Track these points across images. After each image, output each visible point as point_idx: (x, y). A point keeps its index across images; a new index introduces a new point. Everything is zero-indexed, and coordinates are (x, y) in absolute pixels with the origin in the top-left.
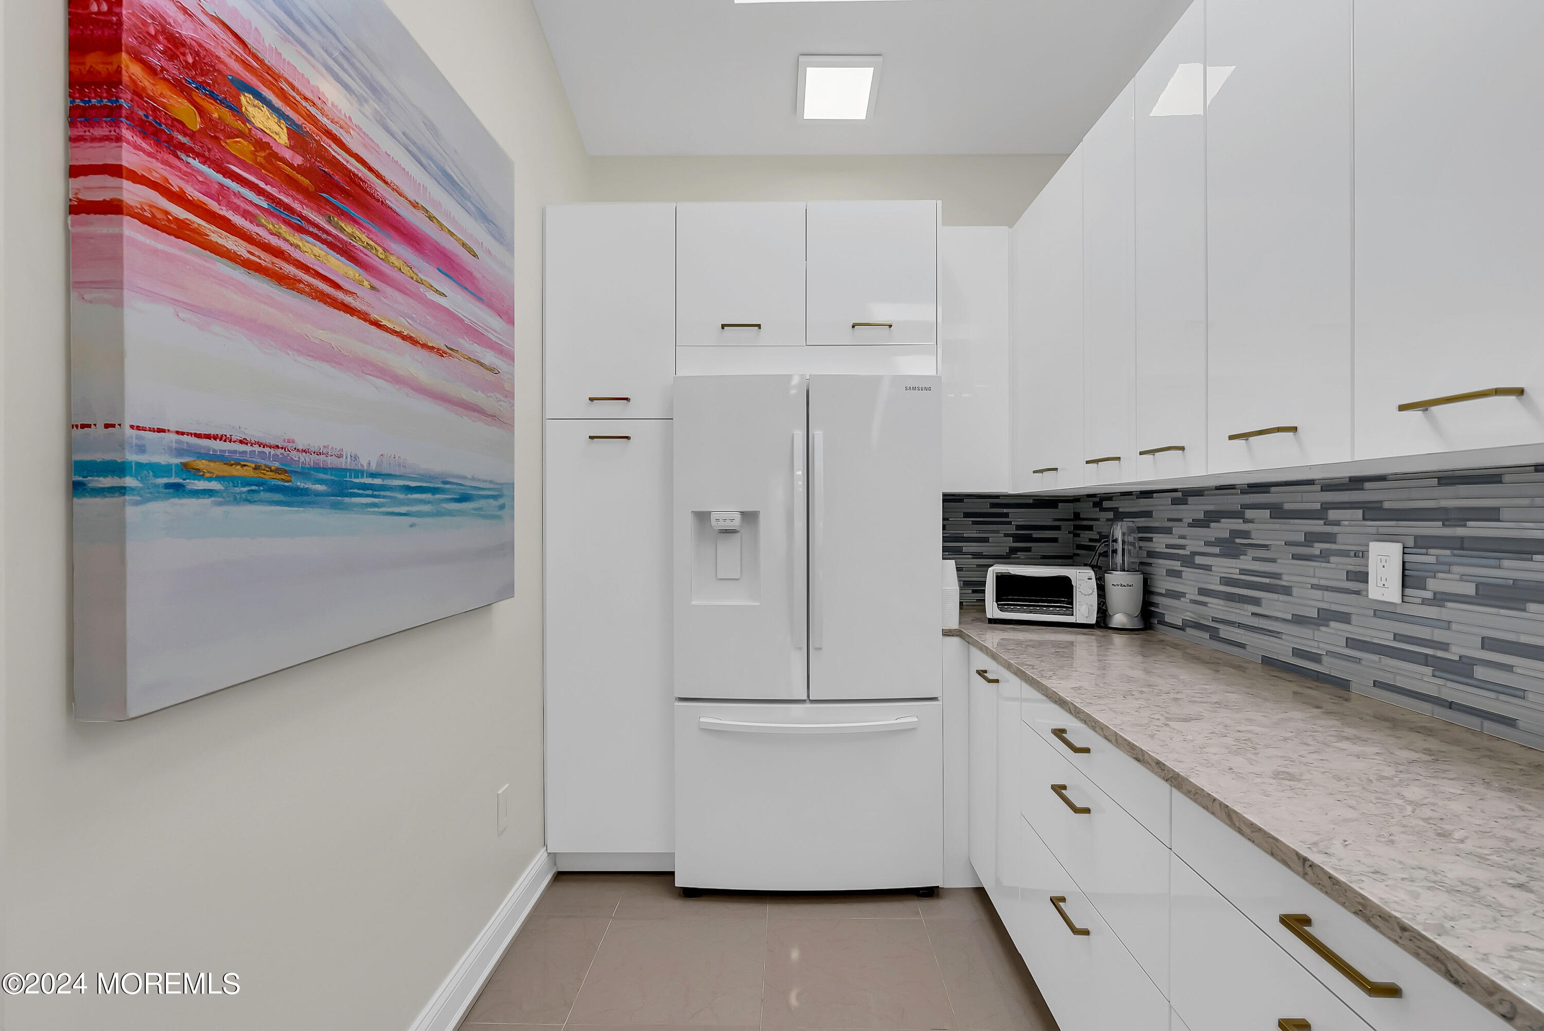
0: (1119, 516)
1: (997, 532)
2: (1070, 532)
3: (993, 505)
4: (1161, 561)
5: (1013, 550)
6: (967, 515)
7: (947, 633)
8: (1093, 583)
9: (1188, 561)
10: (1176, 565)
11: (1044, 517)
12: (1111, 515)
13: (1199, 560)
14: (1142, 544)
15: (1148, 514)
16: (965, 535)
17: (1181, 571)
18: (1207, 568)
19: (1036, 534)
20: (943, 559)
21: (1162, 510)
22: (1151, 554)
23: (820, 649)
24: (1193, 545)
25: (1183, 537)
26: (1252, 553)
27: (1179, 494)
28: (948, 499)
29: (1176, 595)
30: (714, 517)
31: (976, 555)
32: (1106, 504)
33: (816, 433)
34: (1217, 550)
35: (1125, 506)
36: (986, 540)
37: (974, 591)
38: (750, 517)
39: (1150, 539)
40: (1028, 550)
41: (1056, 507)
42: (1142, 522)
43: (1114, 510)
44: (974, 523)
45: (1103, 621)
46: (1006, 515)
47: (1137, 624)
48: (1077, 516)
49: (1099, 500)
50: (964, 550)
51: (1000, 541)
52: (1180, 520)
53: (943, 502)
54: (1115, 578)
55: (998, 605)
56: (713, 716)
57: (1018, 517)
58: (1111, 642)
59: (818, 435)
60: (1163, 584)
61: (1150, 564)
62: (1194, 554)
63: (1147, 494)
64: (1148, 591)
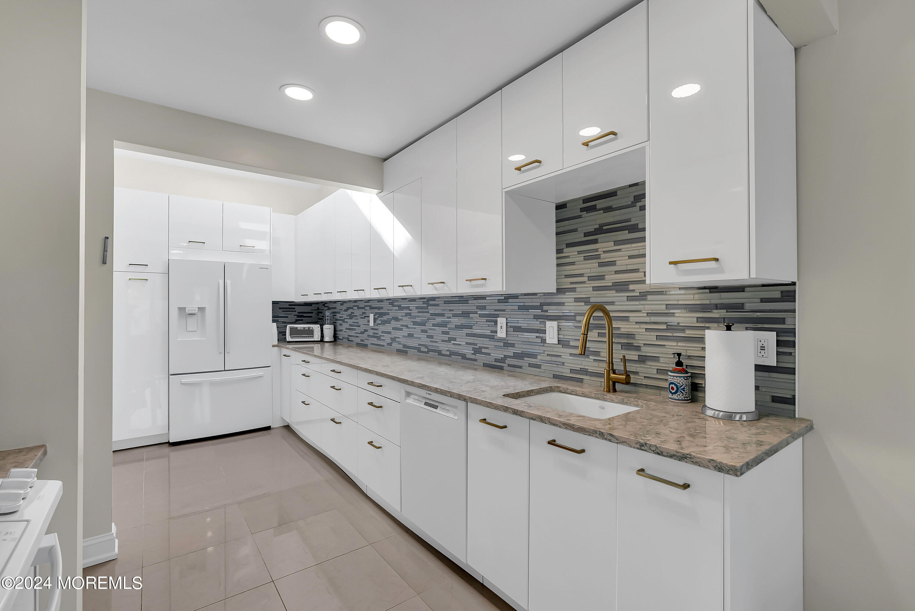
0: (329, 309)
1: (291, 314)
2: (316, 314)
3: (290, 305)
4: (338, 321)
5: (297, 320)
6: (280, 308)
7: (274, 346)
8: (319, 328)
9: (343, 321)
10: (341, 322)
11: (307, 309)
12: (327, 308)
13: (346, 320)
14: (334, 317)
15: (335, 308)
16: (279, 316)
17: (342, 324)
18: (347, 322)
19: (305, 315)
20: (272, 323)
21: (338, 306)
22: (336, 320)
23: (229, 353)
24: (345, 316)
25: (342, 314)
26: (355, 317)
27: (342, 302)
28: (274, 303)
29: (341, 330)
30: (186, 309)
31: (284, 322)
32: (326, 305)
33: (227, 281)
34: (348, 317)
35: (331, 306)
36: (287, 317)
37: (283, 335)
38: (202, 309)
39: (336, 315)
40: (302, 320)
41: (312, 306)
42: (334, 310)
43: (328, 307)
44: (283, 311)
45: (322, 341)
46: (294, 308)
47: (333, 340)
48: (318, 309)
49: (324, 303)
50: (279, 321)
51: (293, 318)
52: (342, 310)
53: (272, 304)
54: (325, 327)
55: (291, 337)
56: (186, 379)
57: (299, 309)
58: (324, 346)
59: (228, 282)
60: (339, 328)
61: (335, 323)
62: (345, 319)
63: (335, 302)
64: (335, 330)
